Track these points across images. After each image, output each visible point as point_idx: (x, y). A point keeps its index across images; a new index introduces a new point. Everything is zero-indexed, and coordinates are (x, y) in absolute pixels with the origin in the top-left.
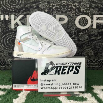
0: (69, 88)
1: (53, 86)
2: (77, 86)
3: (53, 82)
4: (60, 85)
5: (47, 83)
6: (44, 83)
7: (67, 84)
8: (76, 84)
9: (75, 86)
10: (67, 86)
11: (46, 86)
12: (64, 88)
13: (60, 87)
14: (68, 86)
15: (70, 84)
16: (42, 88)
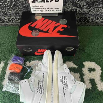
1: (41, 10)
3: (41, 7)
4: (45, 9)
5: (37, 7)
6: (35, 7)
8: (56, 8)
9: (56, 9)
11: (36, 10)
12: (48, 11)
14: (51, 10)
15: (53, 8)
16: (34, 11)
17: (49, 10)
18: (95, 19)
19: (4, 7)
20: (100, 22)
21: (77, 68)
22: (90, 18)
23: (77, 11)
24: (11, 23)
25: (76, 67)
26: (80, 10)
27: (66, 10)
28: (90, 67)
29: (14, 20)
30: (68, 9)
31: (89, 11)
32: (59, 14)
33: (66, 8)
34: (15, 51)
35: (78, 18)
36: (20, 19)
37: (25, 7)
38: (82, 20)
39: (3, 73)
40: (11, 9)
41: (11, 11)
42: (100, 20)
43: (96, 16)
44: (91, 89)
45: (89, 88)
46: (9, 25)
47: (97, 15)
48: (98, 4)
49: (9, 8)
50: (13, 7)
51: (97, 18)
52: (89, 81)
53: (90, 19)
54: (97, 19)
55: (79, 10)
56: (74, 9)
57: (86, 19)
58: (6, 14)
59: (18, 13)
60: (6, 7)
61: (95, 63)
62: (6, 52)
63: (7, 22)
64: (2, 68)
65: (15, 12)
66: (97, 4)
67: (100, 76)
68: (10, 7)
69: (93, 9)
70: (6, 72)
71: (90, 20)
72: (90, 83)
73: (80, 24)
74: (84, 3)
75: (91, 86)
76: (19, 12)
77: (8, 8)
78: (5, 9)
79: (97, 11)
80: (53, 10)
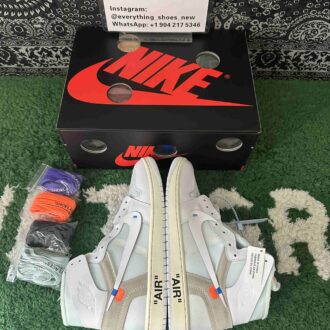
0: (172, 25)
1: (138, 21)
2: (189, 21)
3: (138, 13)
4: (152, 18)
5: (126, 13)
6: (118, 13)
7: (168, 18)
8: (187, 18)
9: (185, 21)
10: (167, 22)
11: (123, 21)
12: (161, 25)
13: (153, 22)
14: (171, 22)
15: (176, 18)
16: (115, 24)
17: (163, 21)
18: (305, 57)
19: (20, 10)
20: (321, 66)
21: (252, 208)
22: (292, 54)
23: (251, 29)
24: (37, 66)
25: (249, 205)
26: (260, 26)
27: (216, 24)
28: (291, 206)
29: (50, 54)
30: (223, 21)
31: (289, 32)
32: (196, 36)
33: (216, 19)
34: (51, 153)
35: (254, 51)
36: (67, 53)
37: (88, 13)
38: (266, 61)
39: (10, 223)
40: (41, 19)
41: (42, 24)
42: (320, 61)
43: (310, 46)
44: (296, 273)
45: (293, 273)
46: (31, 74)
47: (312, 44)
48: (318, 10)
49: (36, 15)
50: (48, 11)
52: (291, 250)
53: (289, 57)
54: (311, 57)
55: (257, 26)
56: (241, 24)
57: (279, 57)
58: (24, 34)
59: (64, 34)
60: (25, 10)
61: (307, 193)
62: (20, 158)
63: (24, 61)
64: (7, 207)
65: (53, 29)
66: (314, 8)
67: (326, 234)
68: (38, 11)
69: (301, 23)
70: (19, 221)
71: (289, 61)
72: (293, 255)
73: (259, 73)
74: (273, 4)
75: (298, 265)
76: (66, 29)
77: (32, 13)
78: (23, 17)
79: (314, 32)
80: (176, 22)
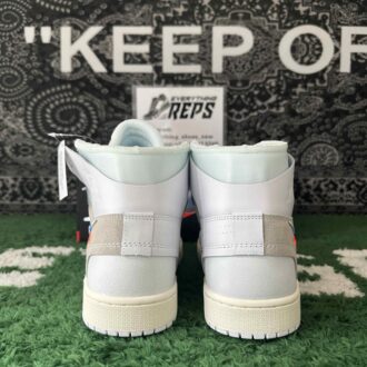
51: (331, 182)
